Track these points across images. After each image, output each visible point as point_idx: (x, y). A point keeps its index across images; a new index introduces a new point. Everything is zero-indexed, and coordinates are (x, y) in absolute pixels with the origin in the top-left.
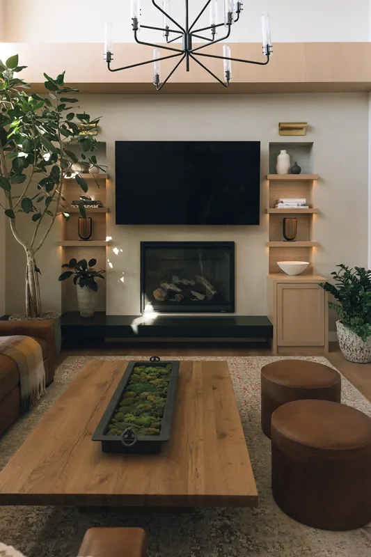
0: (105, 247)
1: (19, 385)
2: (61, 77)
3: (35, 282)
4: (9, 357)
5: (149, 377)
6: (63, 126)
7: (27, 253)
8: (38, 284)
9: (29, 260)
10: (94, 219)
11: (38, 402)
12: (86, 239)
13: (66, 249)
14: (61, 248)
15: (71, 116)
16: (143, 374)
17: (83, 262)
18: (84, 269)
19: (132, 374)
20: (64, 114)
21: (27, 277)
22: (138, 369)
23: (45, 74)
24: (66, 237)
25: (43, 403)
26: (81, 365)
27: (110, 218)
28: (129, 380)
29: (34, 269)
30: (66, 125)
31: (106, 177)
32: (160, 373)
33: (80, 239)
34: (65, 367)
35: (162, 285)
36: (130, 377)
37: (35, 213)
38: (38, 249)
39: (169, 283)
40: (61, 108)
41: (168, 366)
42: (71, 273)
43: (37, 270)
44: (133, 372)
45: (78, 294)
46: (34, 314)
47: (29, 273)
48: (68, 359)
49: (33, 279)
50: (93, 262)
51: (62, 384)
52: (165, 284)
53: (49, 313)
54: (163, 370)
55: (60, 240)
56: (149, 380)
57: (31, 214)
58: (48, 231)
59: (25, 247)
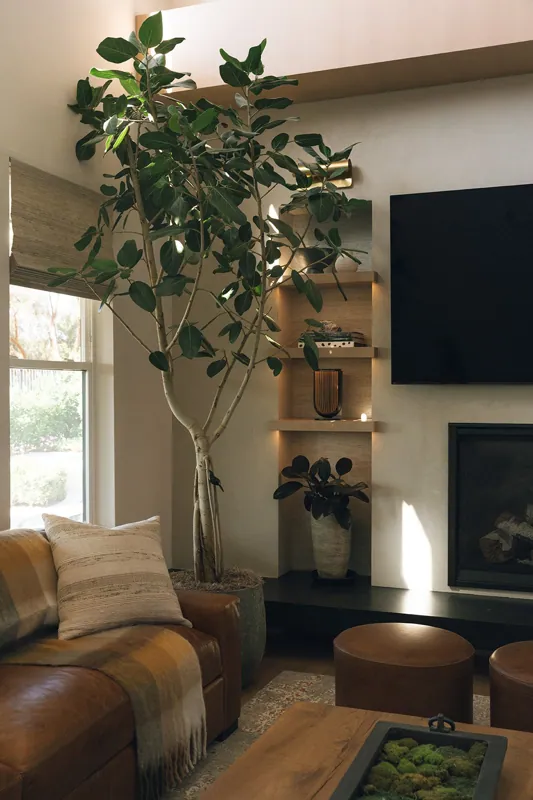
0: (370, 433)
1: (134, 743)
2: (256, 53)
3: (213, 508)
4: (111, 678)
5: (417, 778)
6: (266, 165)
7: (197, 444)
8: (217, 510)
9: (200, 458)
10: (346, 371)
11: (187, 780)
12: (329, 417)
13: (290, 437)
14: (277, 433)
15: (281, 141)
16: (405, 764)
17: (323, 465)
18: (325, 479)
19: (376, 761)
20: (266, 139)
21: (197, 496)
22: (394, 748)
23: (222, 52)
24: (290, 411)
25: (200, 781)
26: (305, 696)
27: (380, 370)
28: (365, 780)
29: (208, 478)
30: (272, 162)
31: (373, 279)
32: (451, 770)
33: (318, 416)
34: (270, 697)
35: (501, 526)
36: (369, 771)
37: (215, 359)
38: (218, 435)
39: (518, 521)
40: (261, 124)
41: (475, 748)
42: (300, 485)
43: (215, 481)
44: (380, 755)
45: (314, 532)
46: (210, 576)
47: (200, 487)
48: (281, 677)
49: (206, 500)
50: (345, 465)
51: (252, 738)
52: (508, 524)
53: (240, 575)
54: (460, 761)
55: (276, 417)
56: (417, 788)
57: (207, 361)
58: (239, 398)
59: (191, 431)
